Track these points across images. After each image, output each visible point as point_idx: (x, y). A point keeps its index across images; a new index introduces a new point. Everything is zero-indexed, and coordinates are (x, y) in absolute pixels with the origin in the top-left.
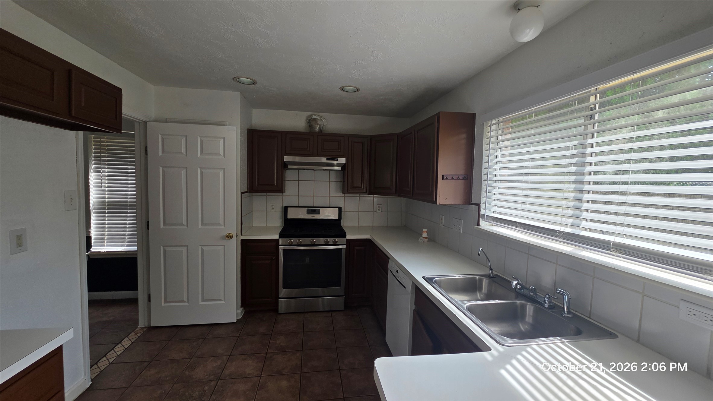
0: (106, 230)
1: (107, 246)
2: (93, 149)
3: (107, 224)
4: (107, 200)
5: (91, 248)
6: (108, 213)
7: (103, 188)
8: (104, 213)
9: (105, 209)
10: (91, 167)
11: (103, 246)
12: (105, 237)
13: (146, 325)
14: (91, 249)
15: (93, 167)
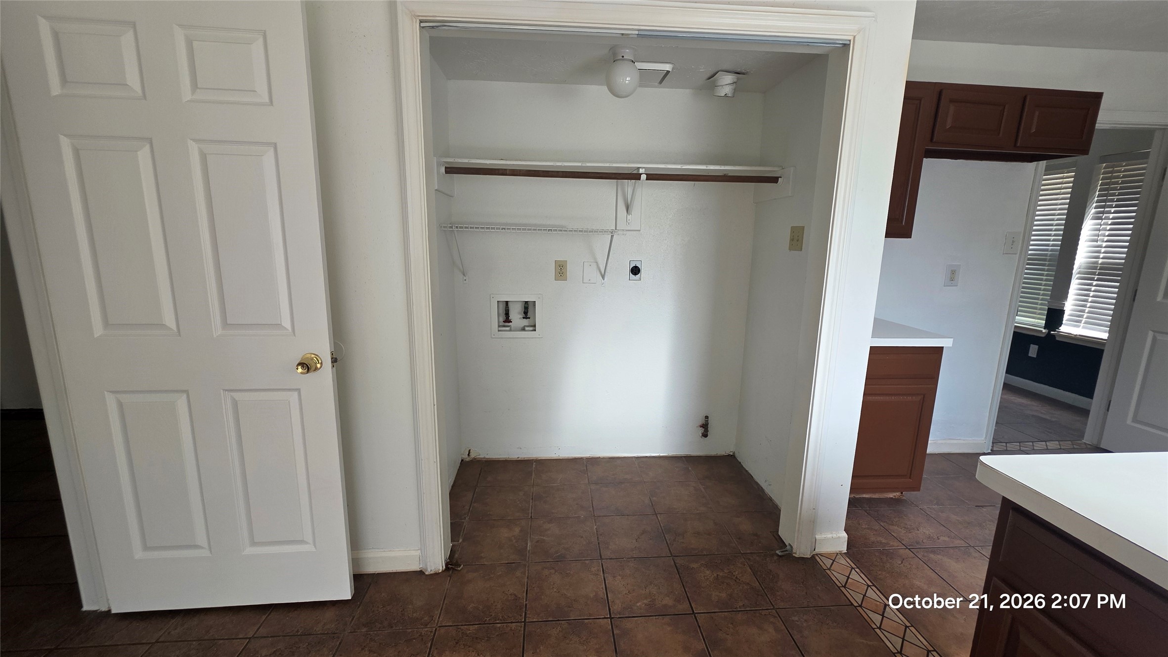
0: (1089, 304)
1: (1084, 327)
2: (1099, 185)
3: (1092, 297)
4: (1100, 261)
5: (1061, 326)
6: (1098, 280)
7: (1099, 243)
8: (1092, 279)
9: (1094, 274)
10: (1088, 213)
11: (1079, 326)
12: (1084, 315)
13: (1094, 443)
14: (1060, 328)
15: (1092, 211)
